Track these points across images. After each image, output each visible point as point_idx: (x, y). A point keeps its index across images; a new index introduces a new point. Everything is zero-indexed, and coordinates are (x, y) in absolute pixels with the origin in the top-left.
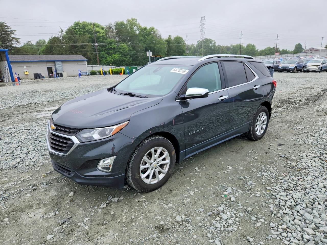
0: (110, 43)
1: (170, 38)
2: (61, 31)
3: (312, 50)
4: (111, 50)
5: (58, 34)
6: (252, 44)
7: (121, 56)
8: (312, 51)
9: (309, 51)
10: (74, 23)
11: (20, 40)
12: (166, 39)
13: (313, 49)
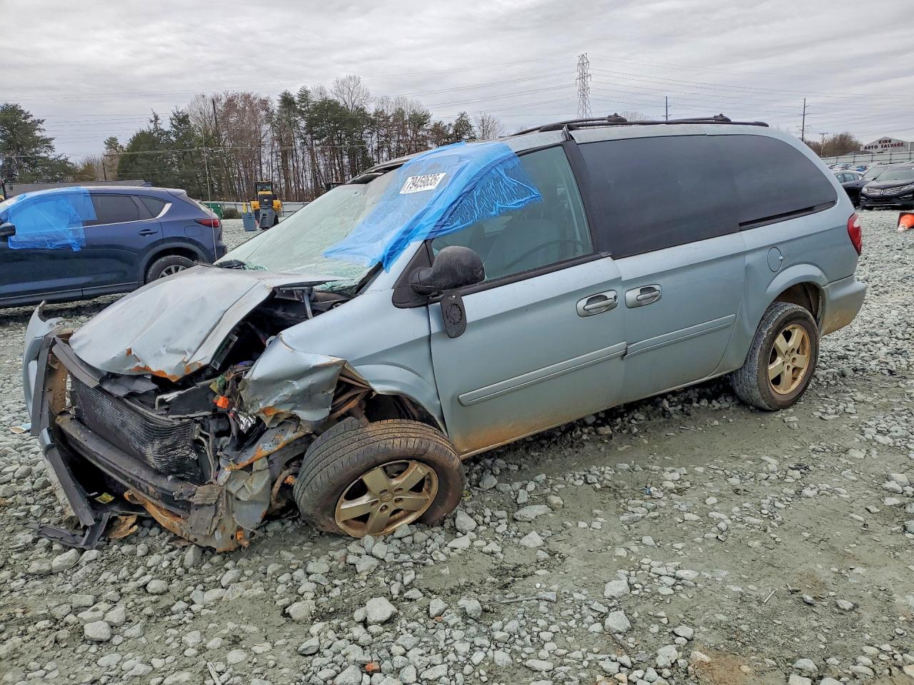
1: (464, 121)
2: (153, 119)
3: (887, 144)
8: (886, 146)
9: (876, 147)
11: (53, 143)
13: (890, 141)
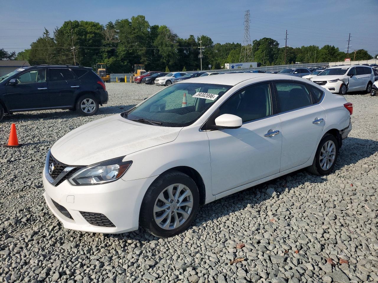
0: (104, 45)
1: (192, 39)
2: (46, 32)
4: (105, 53)
5: (44, 36)
6: (332, 46)
7: (116, 61)
10: (63, 23)
12: (186, 39)
